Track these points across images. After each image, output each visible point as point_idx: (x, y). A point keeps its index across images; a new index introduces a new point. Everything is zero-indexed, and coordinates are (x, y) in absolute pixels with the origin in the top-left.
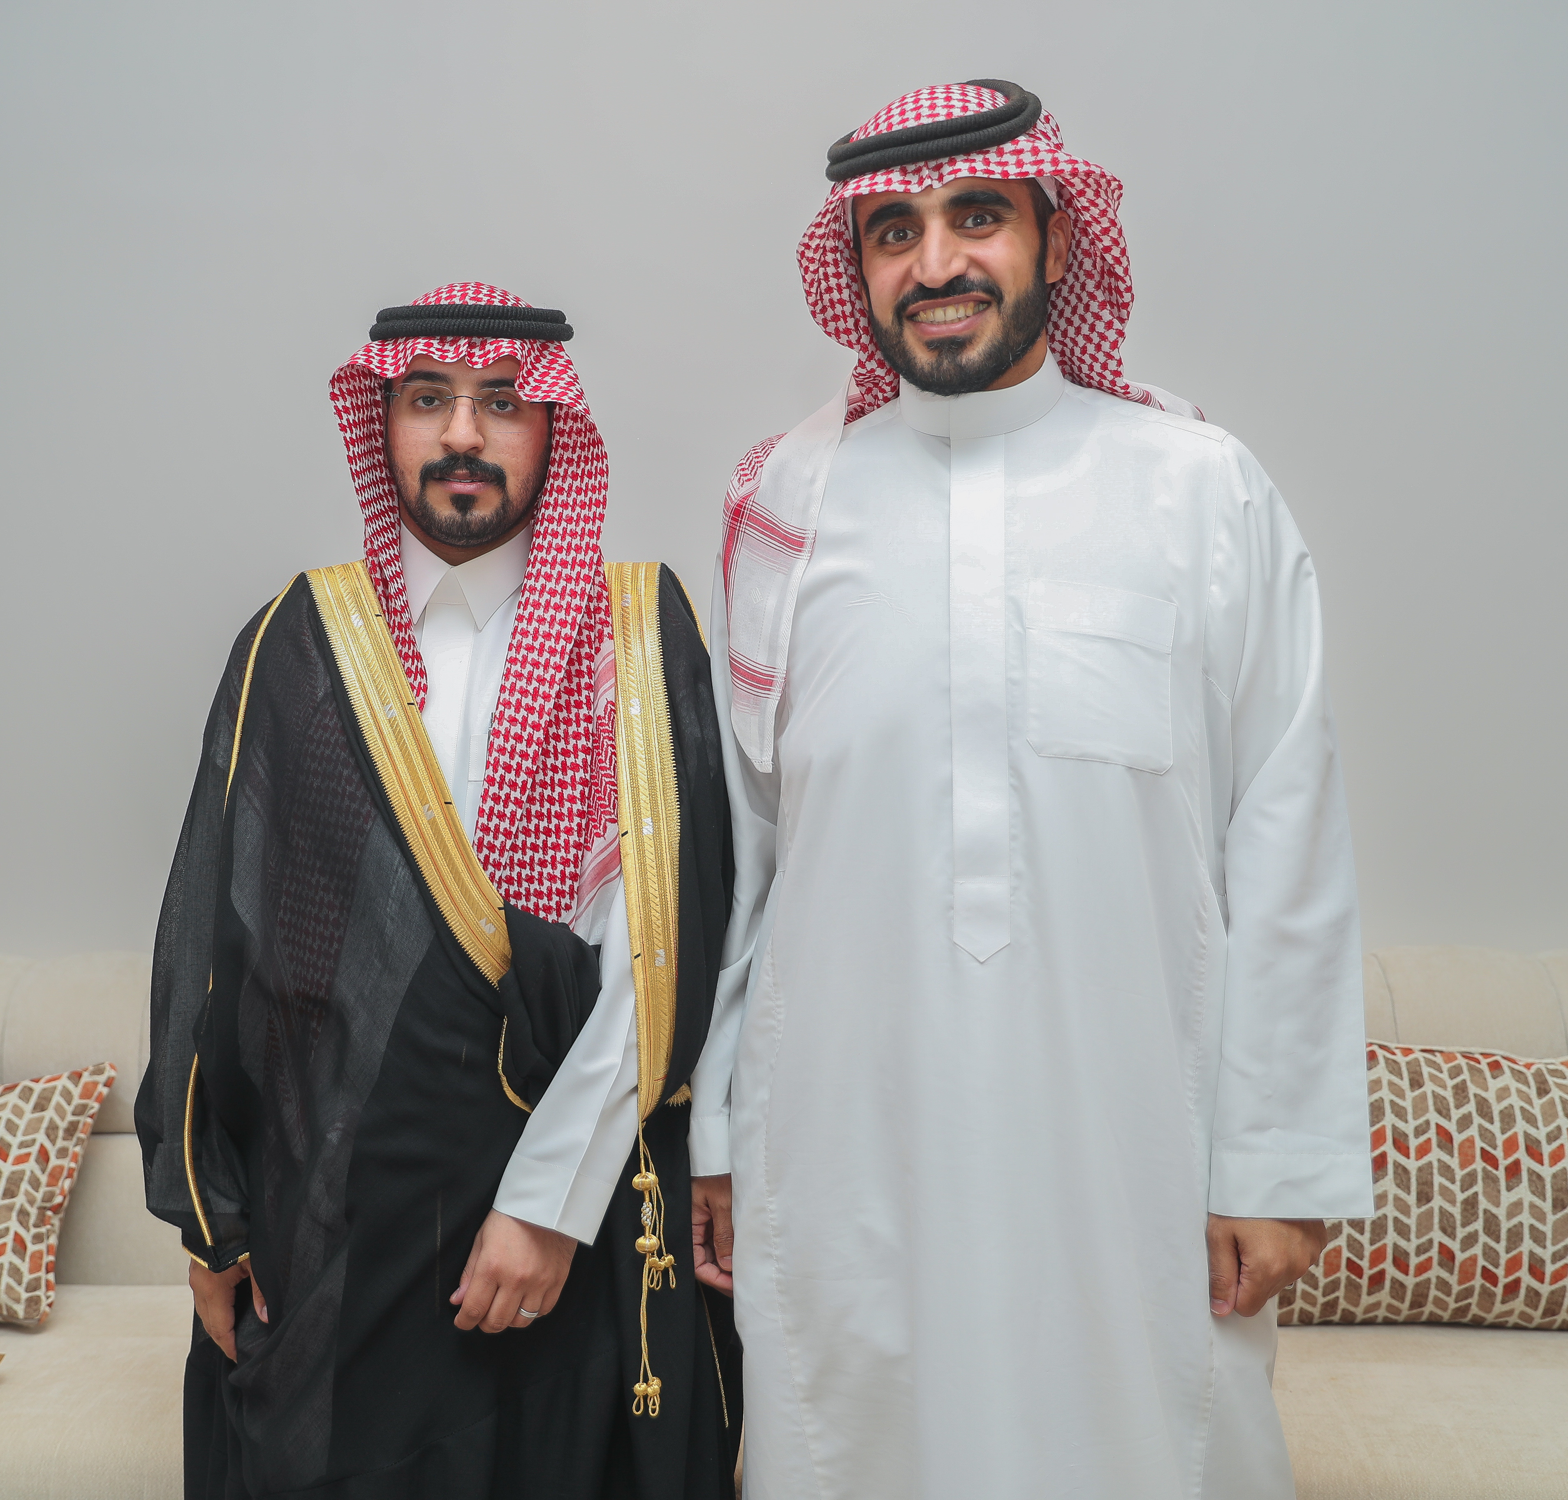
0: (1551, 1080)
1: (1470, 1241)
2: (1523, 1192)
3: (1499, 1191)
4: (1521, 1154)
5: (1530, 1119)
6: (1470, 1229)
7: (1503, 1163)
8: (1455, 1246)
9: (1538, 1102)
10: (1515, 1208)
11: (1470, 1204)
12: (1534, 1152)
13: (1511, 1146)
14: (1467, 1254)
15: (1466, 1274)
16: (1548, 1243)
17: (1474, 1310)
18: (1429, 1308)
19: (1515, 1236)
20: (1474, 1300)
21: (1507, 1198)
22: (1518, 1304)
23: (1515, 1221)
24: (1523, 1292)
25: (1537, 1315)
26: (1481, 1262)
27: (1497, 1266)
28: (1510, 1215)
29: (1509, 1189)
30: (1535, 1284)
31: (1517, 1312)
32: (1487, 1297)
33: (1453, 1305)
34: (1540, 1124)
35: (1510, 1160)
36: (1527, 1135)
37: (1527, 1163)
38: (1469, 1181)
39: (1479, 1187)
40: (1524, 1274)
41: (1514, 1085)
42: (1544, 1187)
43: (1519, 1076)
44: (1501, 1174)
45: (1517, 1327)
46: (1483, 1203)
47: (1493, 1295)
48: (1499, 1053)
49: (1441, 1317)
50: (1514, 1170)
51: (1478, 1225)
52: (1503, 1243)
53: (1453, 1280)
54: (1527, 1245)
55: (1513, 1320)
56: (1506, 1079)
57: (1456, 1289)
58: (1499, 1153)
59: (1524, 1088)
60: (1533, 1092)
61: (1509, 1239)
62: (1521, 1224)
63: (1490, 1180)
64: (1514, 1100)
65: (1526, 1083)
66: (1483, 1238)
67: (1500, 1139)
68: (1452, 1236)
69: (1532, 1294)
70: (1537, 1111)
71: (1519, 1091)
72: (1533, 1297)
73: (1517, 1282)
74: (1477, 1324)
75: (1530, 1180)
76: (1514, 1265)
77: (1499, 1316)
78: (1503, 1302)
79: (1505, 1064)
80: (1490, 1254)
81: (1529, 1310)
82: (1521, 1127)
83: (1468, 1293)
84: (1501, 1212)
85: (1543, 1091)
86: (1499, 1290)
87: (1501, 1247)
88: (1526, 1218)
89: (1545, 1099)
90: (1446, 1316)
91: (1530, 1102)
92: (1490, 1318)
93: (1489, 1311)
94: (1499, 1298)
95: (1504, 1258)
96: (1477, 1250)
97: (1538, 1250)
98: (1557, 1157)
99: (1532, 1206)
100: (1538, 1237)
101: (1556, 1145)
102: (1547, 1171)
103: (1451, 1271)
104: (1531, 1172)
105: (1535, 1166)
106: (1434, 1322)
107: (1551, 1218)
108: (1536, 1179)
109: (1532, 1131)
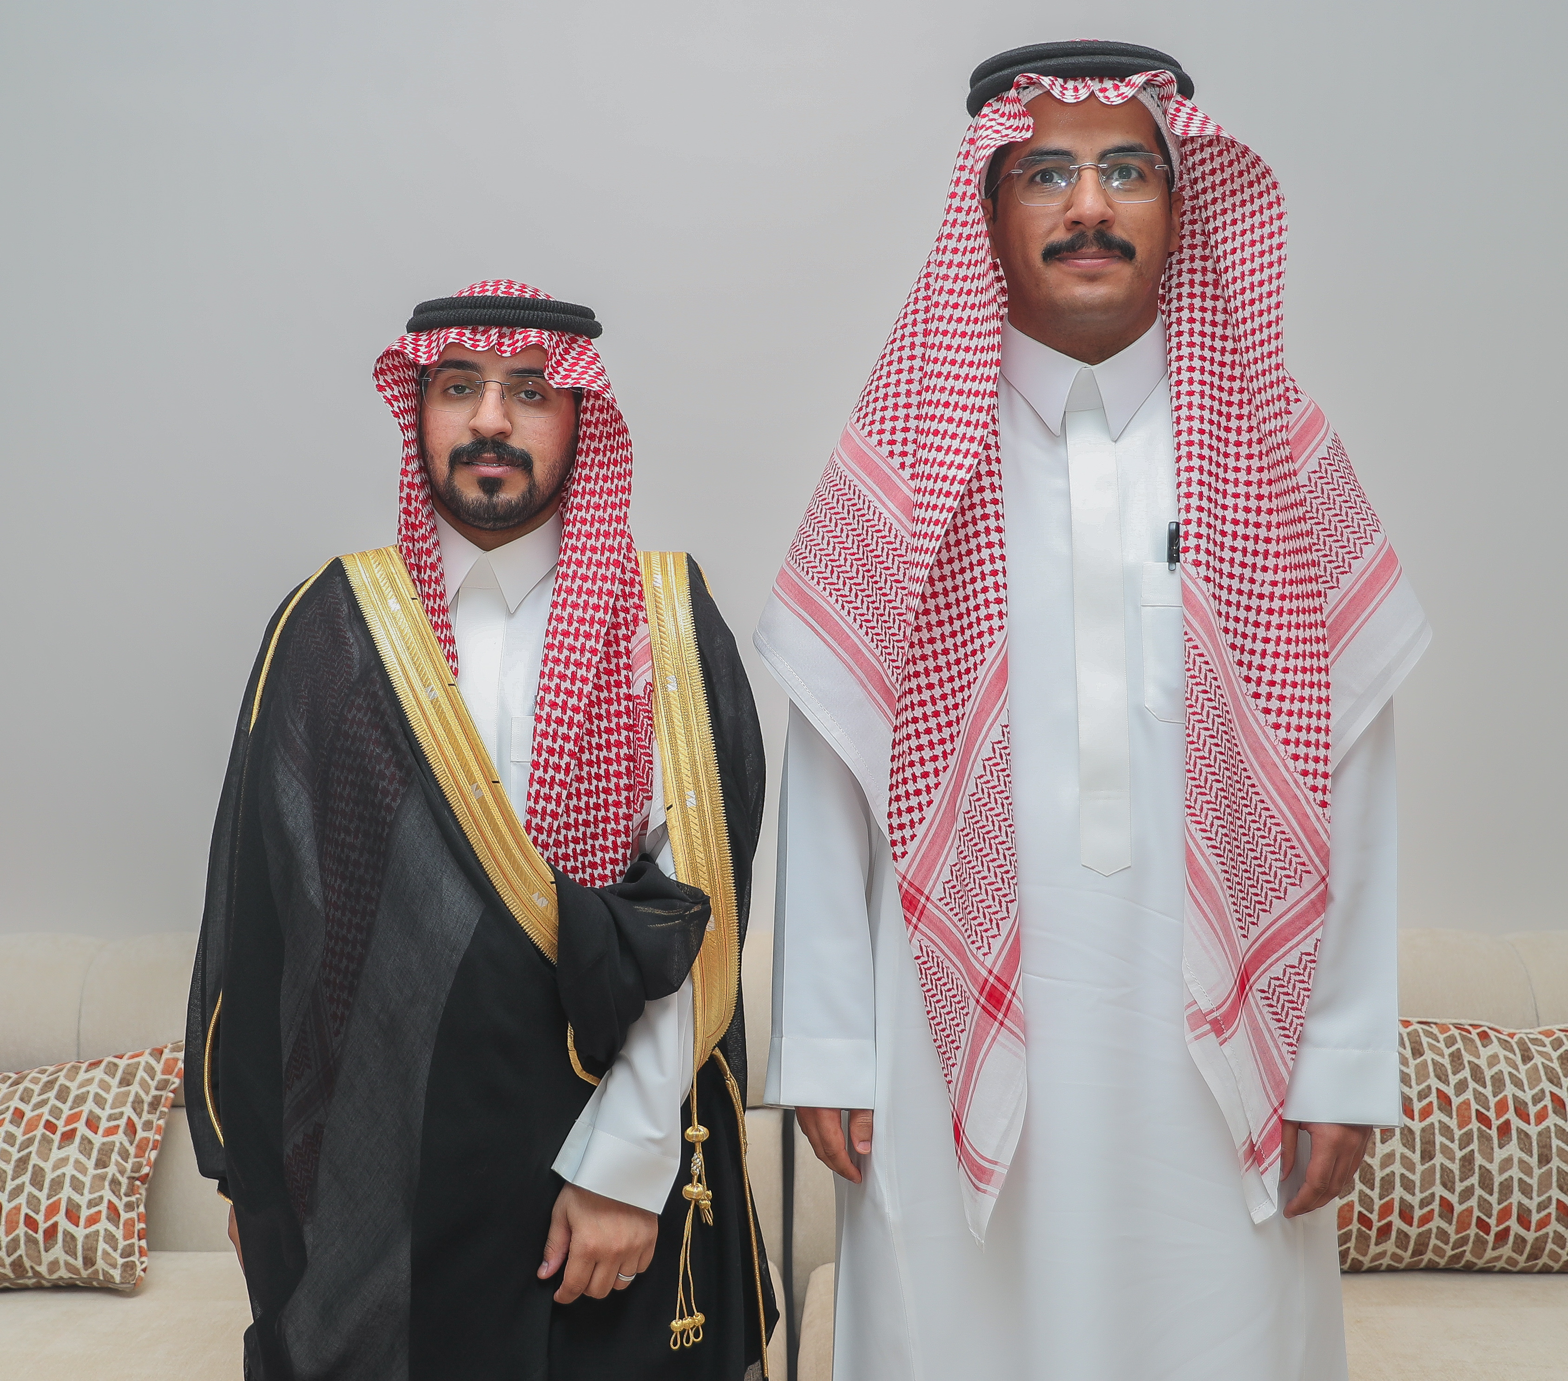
0: (1533, 1048)
1: (1466, 1194)
2: (1513, 1149)
3: (1492, 1149)
4: (1511, 1115)
5: (1518, 1083)
6: (1467, 1183)
7: (1496, 1123)
8: (1454, 1199)
9: (1523, 1068)
10: (1507, 1164)
11: (1467, 1161)
12: (1522, 1114)
13: (1502, 1107)
14: (1465, 1206)
15: (1463, 1225)
16: (1535, 1194)
17: (1468, 1256)
18: (1428, 1256)
19: (1506, 1189)
20: (1468, 1248)
21: (1499, 1155)
22: (1506, 1250)
23: (1506, 1175)
24: (1511, 1239)
25: (1522, 1260)
26: (1476, 1213)
27: (1490, 1216)
28: (1502, 1170)
29: (1501, 1146)
30: (1522, 1232)
31: (1505, 1258)
32: (1480, 1244)
33: (1450, 1253)
34: (1526, 1087)
35: (1502, 1120)
36: (1515, 1098)
37: (1516, 1123)
38: (1466, 1140)
39: (1475, 1146)
40: (1512, 1223)
41: (1501, 1052)
42: (1531, 1144)
43: (1505, 1045)
44: (1494, 1133)
45: (1503, 1271)
46: (1479, 1160)
47: (1485, 1242)
48: (1485, 1025)
49: (1438, 1264)
50: (1505, 1130)
51: (1474, 1180)
52: (1496, 1195)
53: (1451, 1229)
54: (1517, 1196)
55: (1500, 1264)
56: (1495, 1047)
57: (1453, 1237)
58: (1491, 1114)
59: (1510, 1055)
60: (1518, 1059)
61: (1500, 1192)
62: (1511, 1178)
63: (1485, 1138)
64: (1503, 1066)
65: (1512, 1050)
66: (1478, 1191)
67: (1493, 1101)
68: (1452, 1190)
69: (1519, 1240)
70: (1523, 1076)
71: (1506, 1058)
72: (1520, 1243)
73: (1507, 1230)
74: (1469, 1269)
75: (1519, 1138)
76: (1504, 1214)
77: (1489, 1262)
78: (1494, 1248)
79: (1492, 1034)
80: (1485, 1206)
81: (1515, 1256)
82: (1510, 1090)
83: (1463, 1241)
84: (1494, 1168)
85: (1527, 1057)
86: (1491, 1238)
87: (1493, 1199)
88: (1515, 1173)
89: (1530, 1064)
90: (1442, 1262)
91: (1516, 1067)
92: (1480, 1263)
93: (1481, 1257)
94: (1491, 1244)
95: (1496, 1208)
96: (1473, 1202)
97: (1526, 1201)
98: (1541, 1117)
99: (1521, 1161)
100: (1526, 1189)
101: (1540, 1106)
102: (1533, 1130)
103: (1450, 1223)
104: (1520, 1131)
105: (1523, 1126)
106: (1432, 1269)
107: (1537, 1172)
108: (1524, 1136)
109: (1520, 1094)
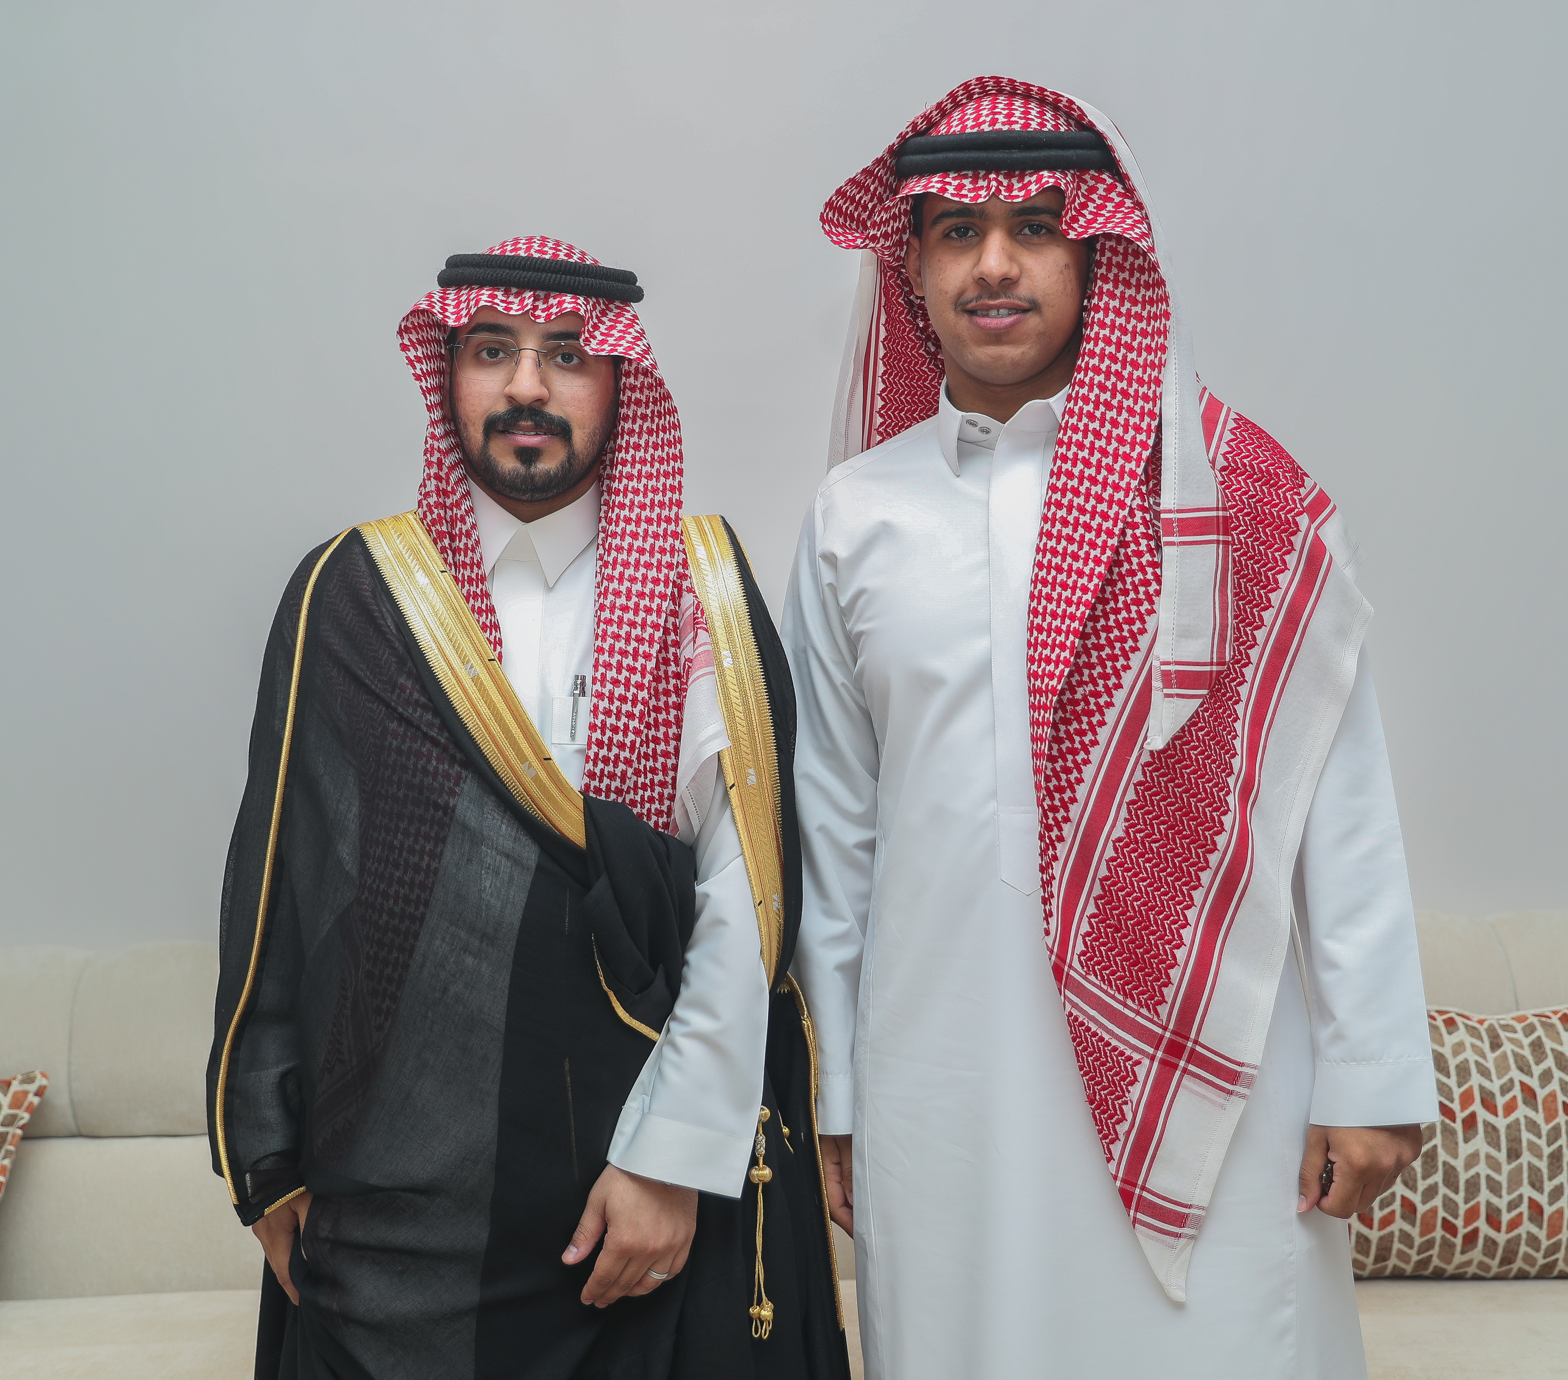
0: (1503, 1034)
1: (1430, 1193)
2: (1479, 1143)
3: (1457, 1143)
4: (1477, 1107)
5: (1484, 1072)
6: (1430, 1181)
7: (1460, 1116)
8: (1416, 1199)
9: (1491, 1056)
10: (1472, 1160)
11: (1430, 1157)
12: (1489, 1104)
13: (1467, 1099)
14: (1428, 1206)
15: (1427, 1227)
16: (1504, 1192)
17: (1436, 1262)
18: (1393, 1261)
19: (1473, 1187)
20: (1435, 1252)
21: (1465, 1150)
22: (1477, 1254)
23: (1472, 1172)
24: (1481, 1241)
25: (1494, 1264)
26: (1441, 1213)
27: (1456, 1217)
28: (1468, 1166)
29: (1466, 1140)
30: (1492, 1233)
31: (1475, 1262)
32: (1447, 1247)
33: (1415, 1258)
34: (1494, 1076)
35: (1467, 1112)
36: (1482, 1088)
37: (1483, 1115)
39: (1438, 1141)
40: (1481, 1224)
41: (1468, 1040)
42: (1498, 1137)
43: (1473, 1031)
44: (1458, 1126)
45: (1476, 1278)
46: (1442, 1156)
47: (1452, 1246)
48: (1453, 1011)
49: (1404, 1270)
50: (1470, 1123)
51: (1438, 1177)
52: (1462, 1194)
53: (1415, 1232)
54: (1484, 1195)
55: (1472, 1270)
56: (1462, 1034)
57: (1418, 1241)
58: (1456, 1107)
59: (1478, 1043)
60: (1486, 1046)
61: (1467, 1190)
62: (1478, 1175)
63: (1448, 1133)
64: (1469, 1055)
65: (1480, 1038)
66: (1443, 1190)
67: (1457, 1092)
68: (1414, 1189)
69: (1489, 1243)
70: (1490, 1065)
71: (1473, 1046)
72: (1491, 1246)
73: (1476, 1231)
74: (1439, 1276)
75: (1486, 1132)
76: (1472, 1215)
77: (1459, 1267)
78: (1463, 1252)
79: (1459, 1020)
80: (1450, 1206)
81: (1487, 1260)
82: (1476, 1080)
83: (1429, 1245)
84: (1459, 1164)
85: (1496, 1044)
86: (1458, 1241)
87: (1459, 1198)
88: (1482, 1169)
89: (1498, 1053)
90: (1409, 1269)
91: (1484, 1056)
92: (1450, 1269)
93: (1449, 1262)
94: (1459, 1248)
95: (1463, 1208)
96: (1437, 1202)
97: (1495, 1200)
98: (1510, 1108)
99: (1488, 1157)
100: (1494, 1187)
101: (1509, 1096)
102: (1501, 1123)
103: (1413, 1224)
104: (1487, 1124)
105: (1490, 1118)
106: (1398, 1276)
107: (1506, 1168)
108: (1491, 1131)
109: (1486, 1084)
